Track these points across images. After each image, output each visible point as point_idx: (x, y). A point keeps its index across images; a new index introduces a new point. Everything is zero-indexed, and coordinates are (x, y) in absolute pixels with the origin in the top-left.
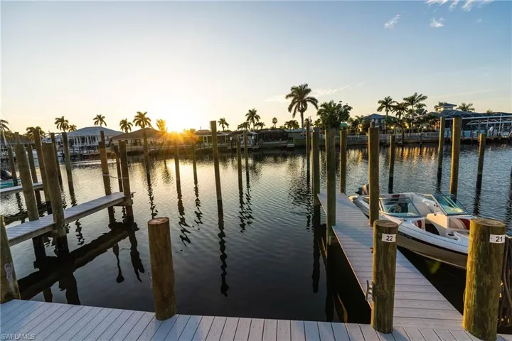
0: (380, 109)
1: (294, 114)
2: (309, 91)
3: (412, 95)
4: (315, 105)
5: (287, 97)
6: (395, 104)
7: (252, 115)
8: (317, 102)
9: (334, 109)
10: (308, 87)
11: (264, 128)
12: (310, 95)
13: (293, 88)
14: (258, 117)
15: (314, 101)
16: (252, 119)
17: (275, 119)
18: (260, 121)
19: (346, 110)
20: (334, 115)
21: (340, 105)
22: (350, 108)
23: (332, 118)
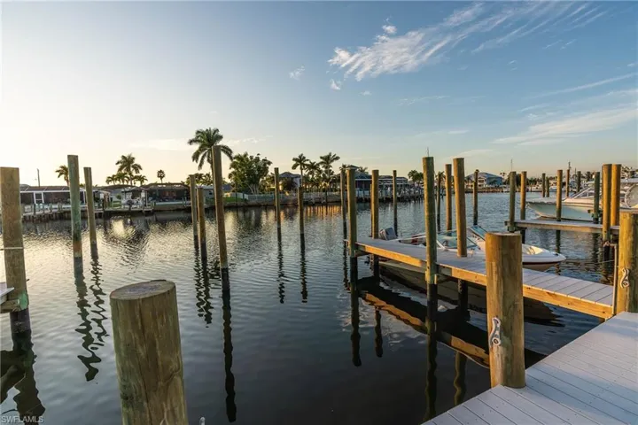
0: (294, 167)
1: (200, 166)
2: (220, 138)
3: (327, 154)
4: (230, 156)
5: (191, 142)
6: (308, 163)
7: (127, 162)
8: (231, 152)
9: (251, 163)
10: (220, 133)
11: (146, 183)
12: (220, 143)
13: (198, 132)
14: (137, 168)
15: (228, 151)
16: (128, 169)
17: (161, 171)
18: (142, 173)
19: (265, 165)
20: (251, 171)
21: (257, 159)
22: (269, 163)
23: (250, 172)
